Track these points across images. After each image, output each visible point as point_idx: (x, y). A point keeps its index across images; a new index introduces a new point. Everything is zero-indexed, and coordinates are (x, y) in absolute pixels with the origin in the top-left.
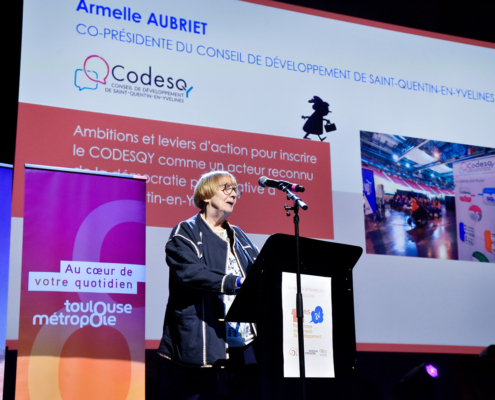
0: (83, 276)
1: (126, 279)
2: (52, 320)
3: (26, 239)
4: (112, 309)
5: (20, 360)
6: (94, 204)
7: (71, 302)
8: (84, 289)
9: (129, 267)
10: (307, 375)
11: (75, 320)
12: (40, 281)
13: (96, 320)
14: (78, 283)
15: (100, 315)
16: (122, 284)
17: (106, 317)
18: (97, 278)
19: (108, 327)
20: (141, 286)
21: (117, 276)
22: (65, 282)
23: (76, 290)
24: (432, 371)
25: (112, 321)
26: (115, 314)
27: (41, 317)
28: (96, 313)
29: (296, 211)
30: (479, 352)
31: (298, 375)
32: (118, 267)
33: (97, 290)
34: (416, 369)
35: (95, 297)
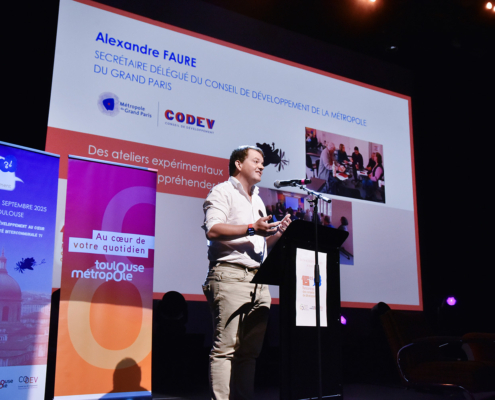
0: (109, 243)
1: (140, 246)
2: (86, 274)
4: (129, 268)
5: (62, 303)
6: (118, 189)
7: (100, 262)
8: (109, 253)
9: (143, 237)
11: (102, 275)
12: (77, 245)
13: (118, 276)
14: (105, 248)
15: (121, 273)
16: (137, 250)
17: (125, 274)
18: (119, 244)
19: (127, 282)
20: (151, 252)
21: (134, 244)
22: (96, 247)
23: (103, 252)
25: (129, 278)
26: (131, 272)
27: (78, 272)
28: (118, 271)
32: (135, 237)
33: (119, 253)
35: (117, 259)
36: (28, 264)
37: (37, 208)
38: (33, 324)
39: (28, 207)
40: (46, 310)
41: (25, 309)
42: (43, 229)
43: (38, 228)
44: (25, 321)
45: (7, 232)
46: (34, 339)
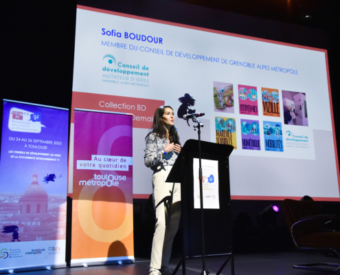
0: (103, 162)
1: (123, 164)
2: (88, 183)
3: (75, 144)
4: (116, 178)
5: (74, 202)
6: (107, 128)
7: (97, 175)
8: (103, 169)
9: (124, 158)
10: (204, 208)
11: (99, 183)
12: (82, 165)
13: (109, 183)
14: (100, 166)
15: (111, 181)
16: (121, 166)
17: (114, 182)
18: (109, 163)
20: (131, 167)
21: (119, 162)
22: (94, 165)
23: (99, 169)
24: (276, 208)
25: (116, 184)
26: (118, 181)
27: (83, 182)
28: (109, 180)
29: (199, 128)
30: (299, 200)
31: (199, 207)
32: (119, 158)
33: (109, 169)
34: (268, 208)
35: (108, 172)
36: (51, 178)
37: (55, 143)
38: (56, 215)
39: (50, 142)
40: (64, 206)
41: (51, 206)
42: (60, 155)
43: (57, 155)
44: (51, 213)
45: (37, 158)
46: (57, 224)
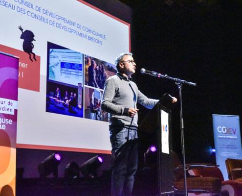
1: (10, 107)
4: (4, 121)
9: (11, 101)
16: (8, 109)
20: (16, 111)
21: (6, 105)
25: (3, 127)
26: (5, 124)
32: (7, 100)
